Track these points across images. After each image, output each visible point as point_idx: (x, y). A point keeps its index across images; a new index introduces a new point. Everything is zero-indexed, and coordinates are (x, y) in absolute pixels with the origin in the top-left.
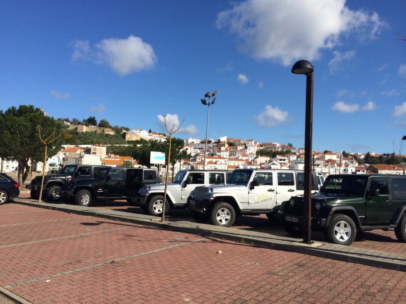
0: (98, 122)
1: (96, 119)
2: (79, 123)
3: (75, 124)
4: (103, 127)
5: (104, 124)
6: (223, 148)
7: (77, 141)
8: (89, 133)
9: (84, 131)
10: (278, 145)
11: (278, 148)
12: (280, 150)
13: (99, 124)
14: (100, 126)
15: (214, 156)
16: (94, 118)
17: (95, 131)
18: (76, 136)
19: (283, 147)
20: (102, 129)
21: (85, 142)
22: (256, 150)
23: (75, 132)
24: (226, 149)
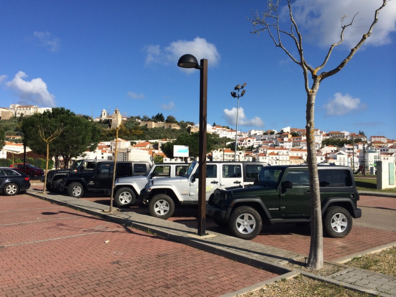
0: (166, 118)
1: (163, 115)
2: (149, 120)
3: (145, 121)
4: (170, 122)
5: (171, 120)
6: (286, 139)
7: (147, 136)
8: (158, 128)
9: (153, 127)
10: (347, 133)
11: (347, 137)
12: (348, 139)
13: (166, 120)
14: (167, 121)
15: (276, 147)
16: (161, 115)
17: (162, 126)
18: (146, 132)
19: (352, 135)
20: (169, 124)
21: (154, 137)
22: (322, 140)
23: (145, 128)
24: (289, 139)
